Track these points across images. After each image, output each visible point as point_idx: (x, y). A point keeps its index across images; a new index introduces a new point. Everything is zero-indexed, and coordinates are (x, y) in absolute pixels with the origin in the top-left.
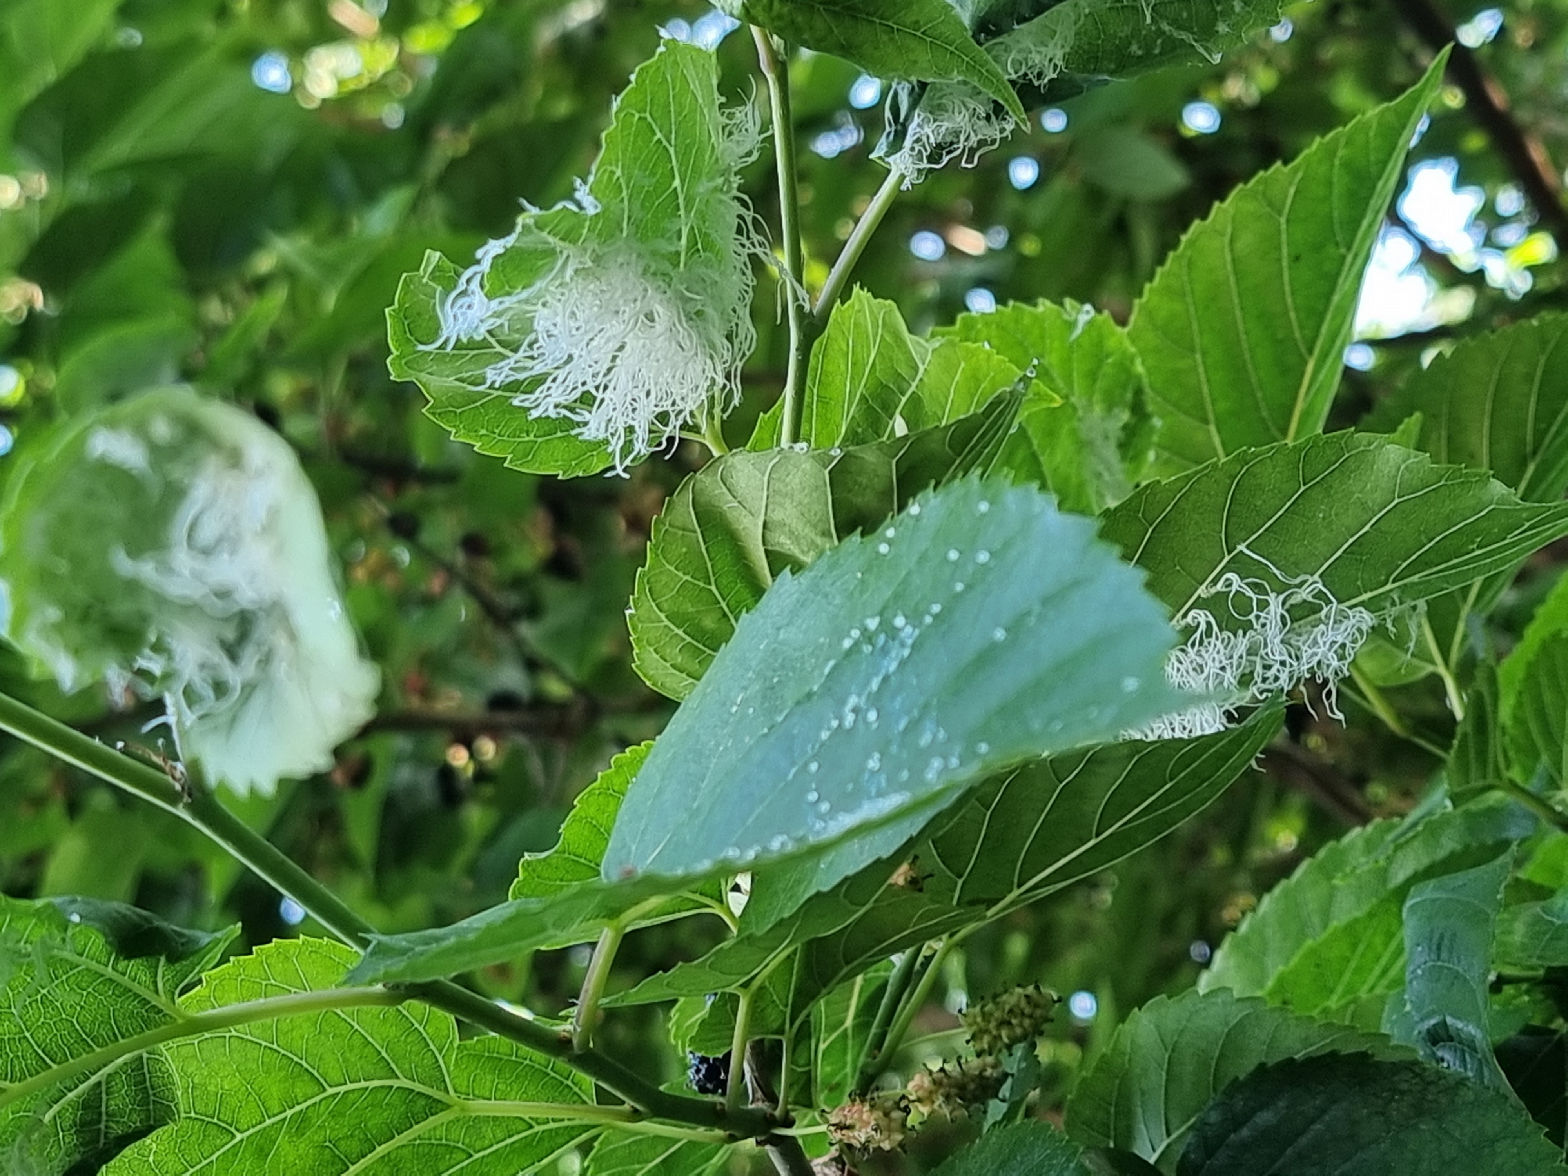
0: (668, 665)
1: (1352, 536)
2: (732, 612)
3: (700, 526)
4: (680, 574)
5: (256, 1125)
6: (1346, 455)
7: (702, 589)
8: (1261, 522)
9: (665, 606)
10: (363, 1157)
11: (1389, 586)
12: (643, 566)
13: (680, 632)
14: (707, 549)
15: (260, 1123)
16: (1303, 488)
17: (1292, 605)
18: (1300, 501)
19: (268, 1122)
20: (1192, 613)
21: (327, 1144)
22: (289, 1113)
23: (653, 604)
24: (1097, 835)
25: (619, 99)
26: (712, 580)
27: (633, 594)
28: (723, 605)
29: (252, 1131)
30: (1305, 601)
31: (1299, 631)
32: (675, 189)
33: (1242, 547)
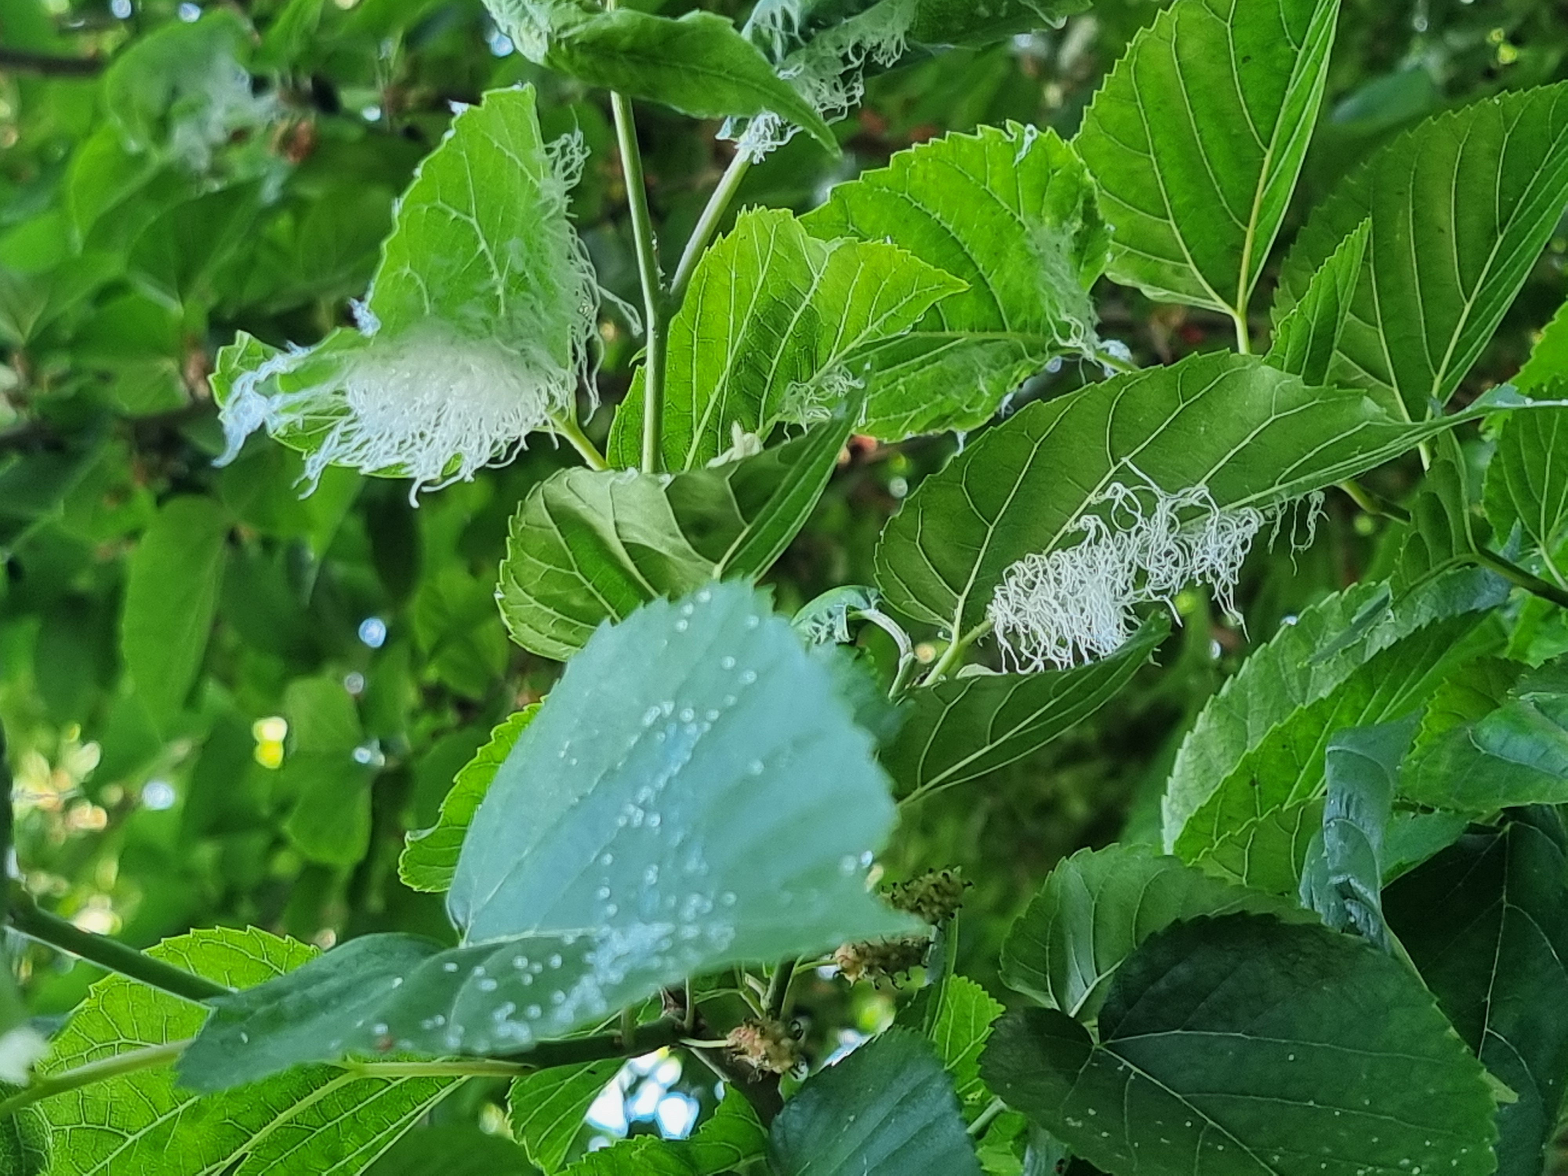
0: (544, 636)
1: (1234, 448)
2: (598, 591)
3: (555, 523)
4: (542, 564)
5: (148, 1125)
6: (1223, 375)
7: (566, 576)
8: (1144, 437)
9: (533, 591)
10: (265, 1125)
11: (1276, 488)
12: (505, 558)
13: (551, 611)
14: (566, 542)
15: (152, 1122)
16: (1182, 406)
17: (1181, 509)
18: (1181, 416)
19: (160, 1120)
20: (1083, 519)
21: (228, 1121)
22: (181, 1108)
23: (520, 590)
24: (992, 742)
25: (402, 200)
26: (575, 566)
27: (498, 581)
28: (589, 586)
29: (144, 1131)
30: (1192, 506)
31: (1190, 529)
32: (483, 252)
33: (1125, 460)
